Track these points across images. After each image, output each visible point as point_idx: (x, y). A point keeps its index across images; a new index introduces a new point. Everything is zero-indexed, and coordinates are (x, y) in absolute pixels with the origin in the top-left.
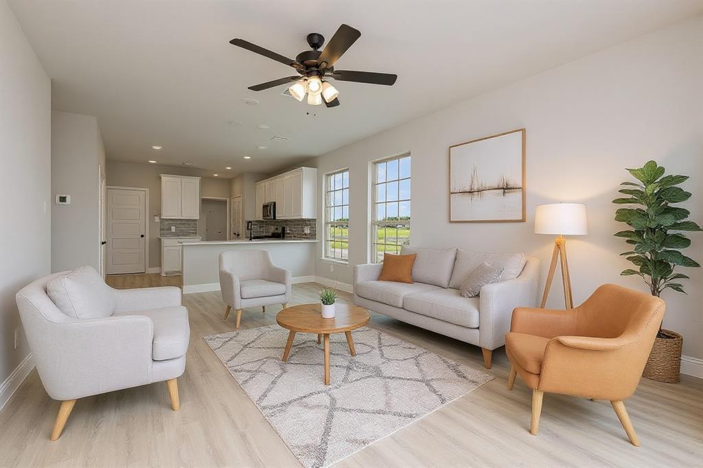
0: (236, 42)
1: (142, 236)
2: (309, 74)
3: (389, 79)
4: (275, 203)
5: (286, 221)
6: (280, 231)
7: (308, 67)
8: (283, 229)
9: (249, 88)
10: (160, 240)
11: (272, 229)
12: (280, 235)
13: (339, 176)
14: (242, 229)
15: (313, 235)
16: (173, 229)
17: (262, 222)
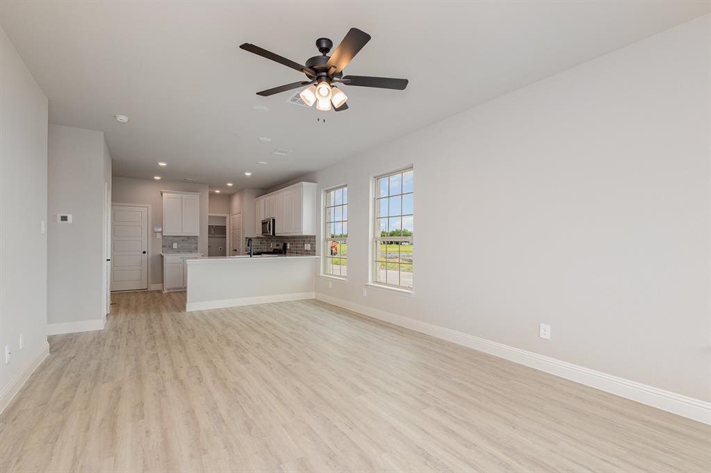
0: (246, 47)
1: (144, 252)
2: (319, 79)
3: (401, 84)
4: (274, 220)
5: (287, 237)
6: (281, 247)
7: (317, 71)
8: (285, 245)
9: (257, 94)
10: (162, 257)
11: (273, 246)
12: (282, 251)
13: (339, 192)
14: (242, 245)
15: (313, 252)
16: (175, 246)
17: (261, 238)
